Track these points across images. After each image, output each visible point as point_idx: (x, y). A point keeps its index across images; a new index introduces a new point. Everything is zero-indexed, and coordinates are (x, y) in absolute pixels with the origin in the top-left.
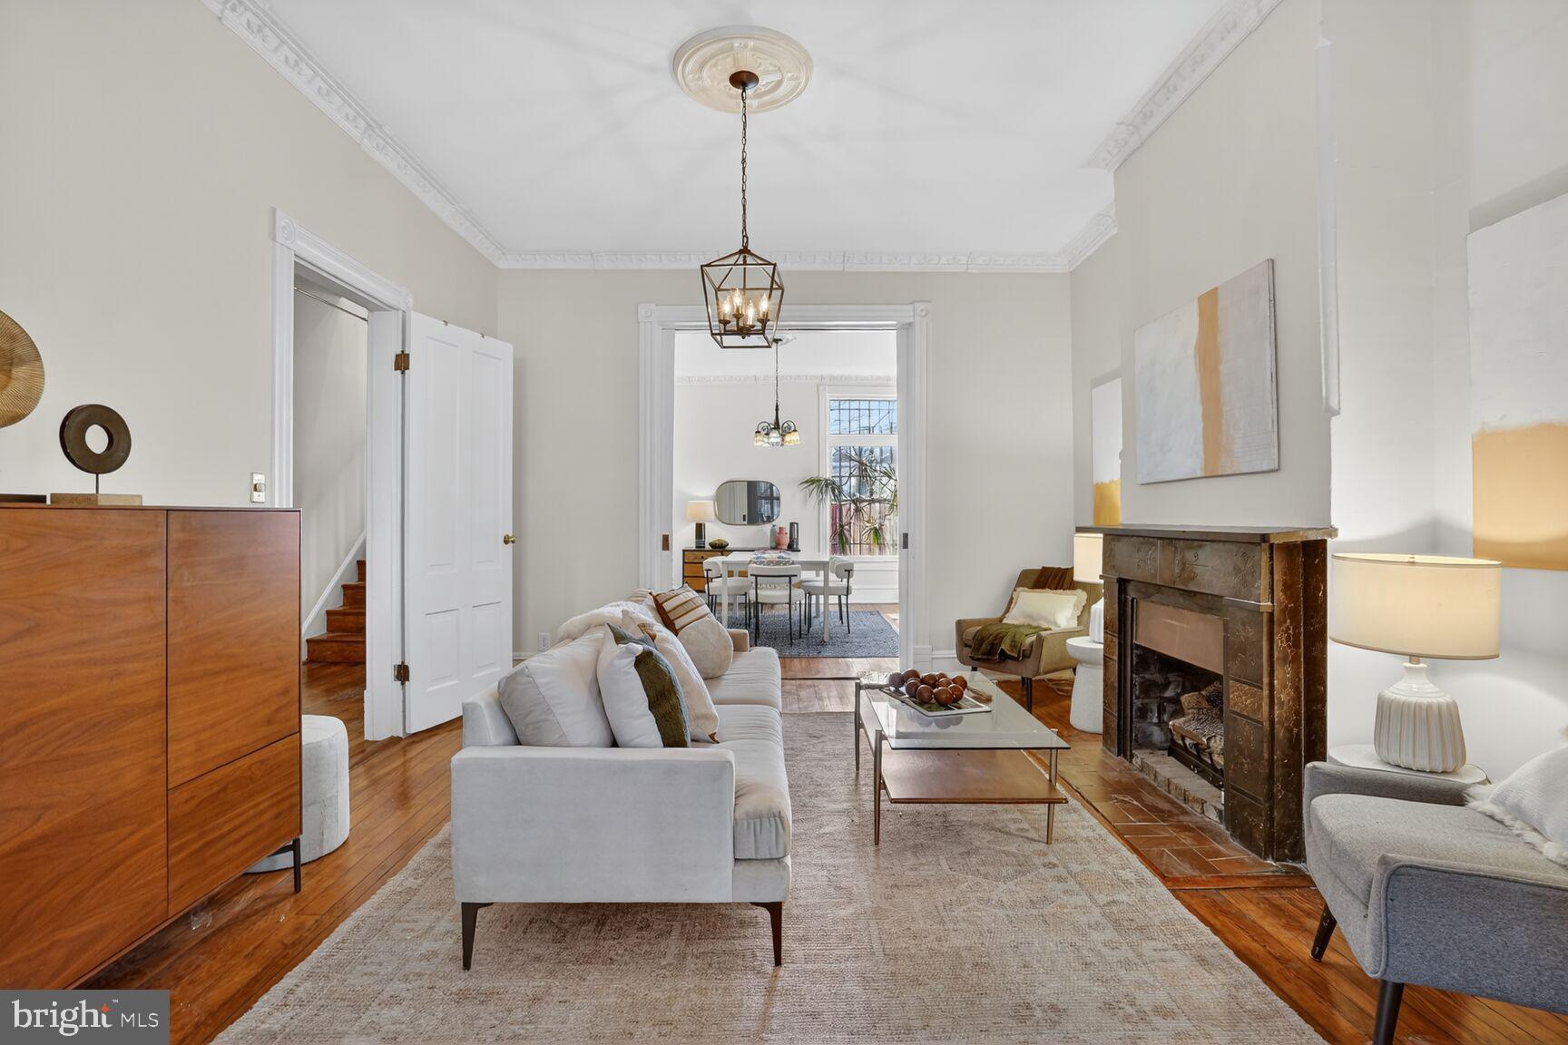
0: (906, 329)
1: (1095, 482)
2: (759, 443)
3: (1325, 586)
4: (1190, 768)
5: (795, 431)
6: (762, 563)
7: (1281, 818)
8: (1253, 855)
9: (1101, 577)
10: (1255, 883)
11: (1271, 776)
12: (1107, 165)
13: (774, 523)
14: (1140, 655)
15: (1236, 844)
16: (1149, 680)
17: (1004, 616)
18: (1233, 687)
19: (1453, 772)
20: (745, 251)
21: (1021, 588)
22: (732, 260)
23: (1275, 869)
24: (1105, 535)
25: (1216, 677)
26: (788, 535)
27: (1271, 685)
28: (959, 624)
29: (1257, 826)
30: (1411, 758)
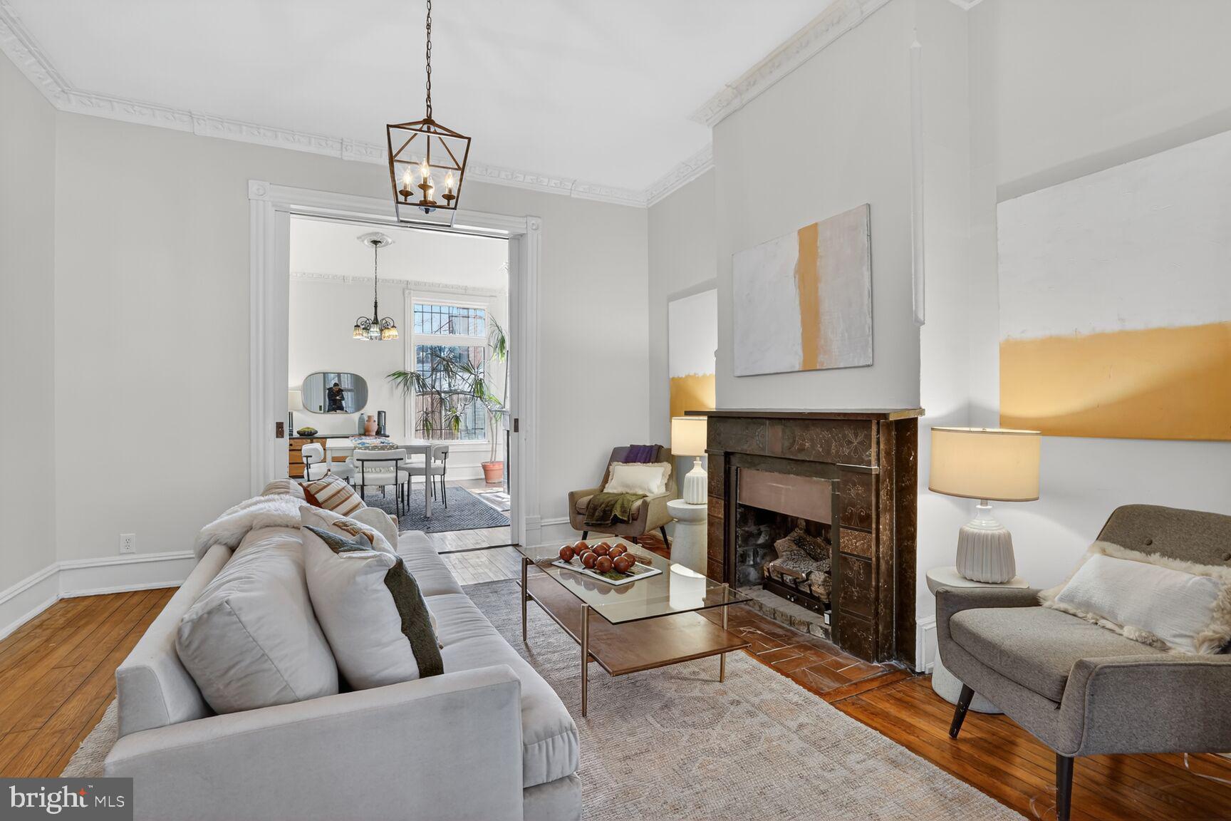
0: (517, 241)
1: (671, 377)
2: (358, 337)
3: (916, 452)
4: (786, 598)
5: (393, 327)
6: (367, 448)
7: (883, 630)
8: (862, 661)
9: (706, 451)
10: (875, 684)
11: (877, 598)
12: (707, 120)
13: (362, 412)
14: (742, 512)
15: (846, 654)
16: (747, 532)
17: (603, 486)
18: (844, 533)
19: (1008, 582)
20: (429, 121)
21: (616, 463)
22: (418, 127)
23: (881, 669)
24: (709, 417)
25: (827, 527)
26: (377, 423)
27: (878, 529)
28: (572, 495)
29: (866, 639)
30: (989, 575)
